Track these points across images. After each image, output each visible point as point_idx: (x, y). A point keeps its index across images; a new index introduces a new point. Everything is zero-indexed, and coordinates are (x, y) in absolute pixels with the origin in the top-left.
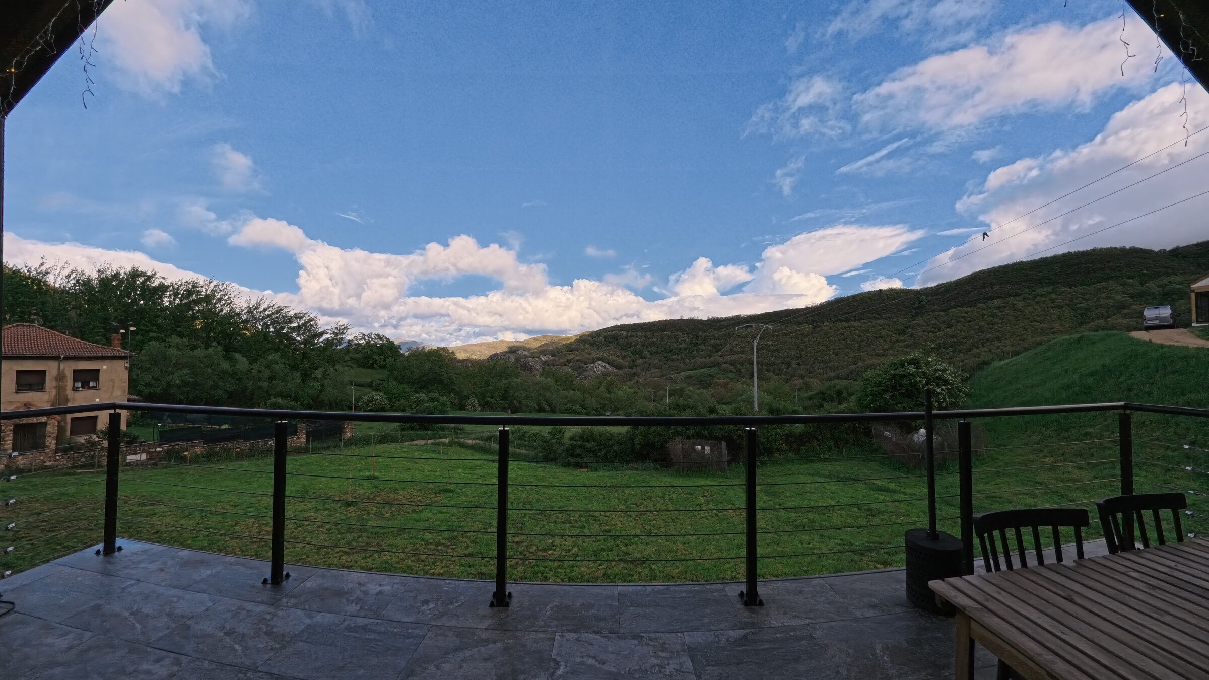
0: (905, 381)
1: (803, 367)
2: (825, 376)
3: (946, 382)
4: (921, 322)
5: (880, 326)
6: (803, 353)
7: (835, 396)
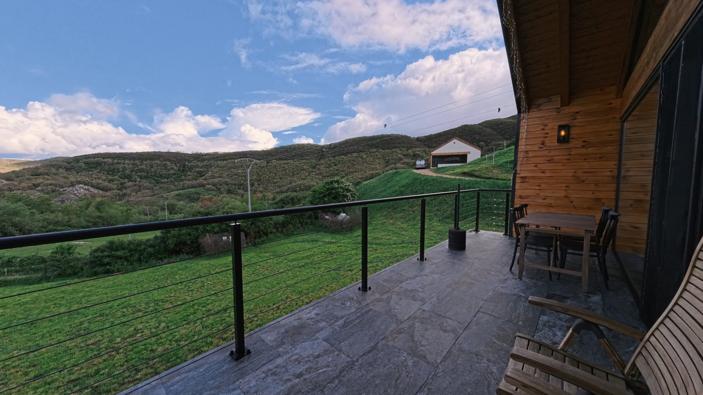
0: (333, 191)
1: (261, 186)
2: (275, 191)
3: (350, 191)
4: (323, 162)
5: (304, 163)
6: (261, 177)
7: (290, 201)
